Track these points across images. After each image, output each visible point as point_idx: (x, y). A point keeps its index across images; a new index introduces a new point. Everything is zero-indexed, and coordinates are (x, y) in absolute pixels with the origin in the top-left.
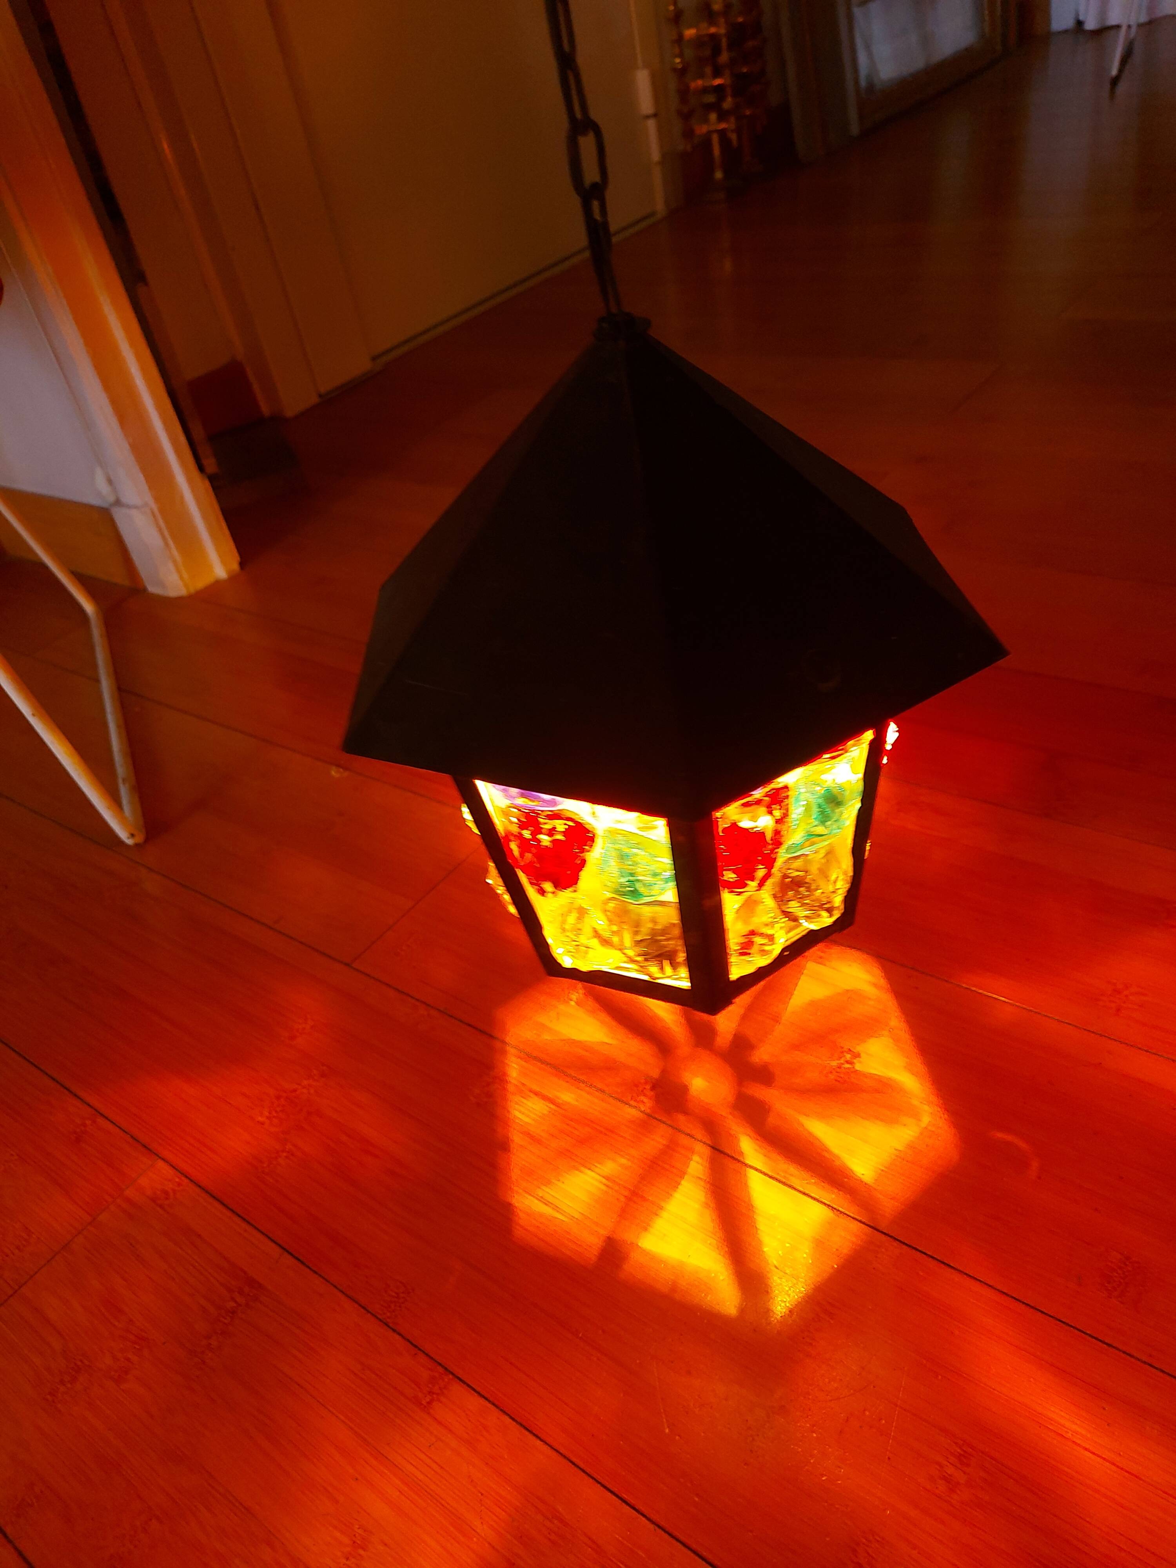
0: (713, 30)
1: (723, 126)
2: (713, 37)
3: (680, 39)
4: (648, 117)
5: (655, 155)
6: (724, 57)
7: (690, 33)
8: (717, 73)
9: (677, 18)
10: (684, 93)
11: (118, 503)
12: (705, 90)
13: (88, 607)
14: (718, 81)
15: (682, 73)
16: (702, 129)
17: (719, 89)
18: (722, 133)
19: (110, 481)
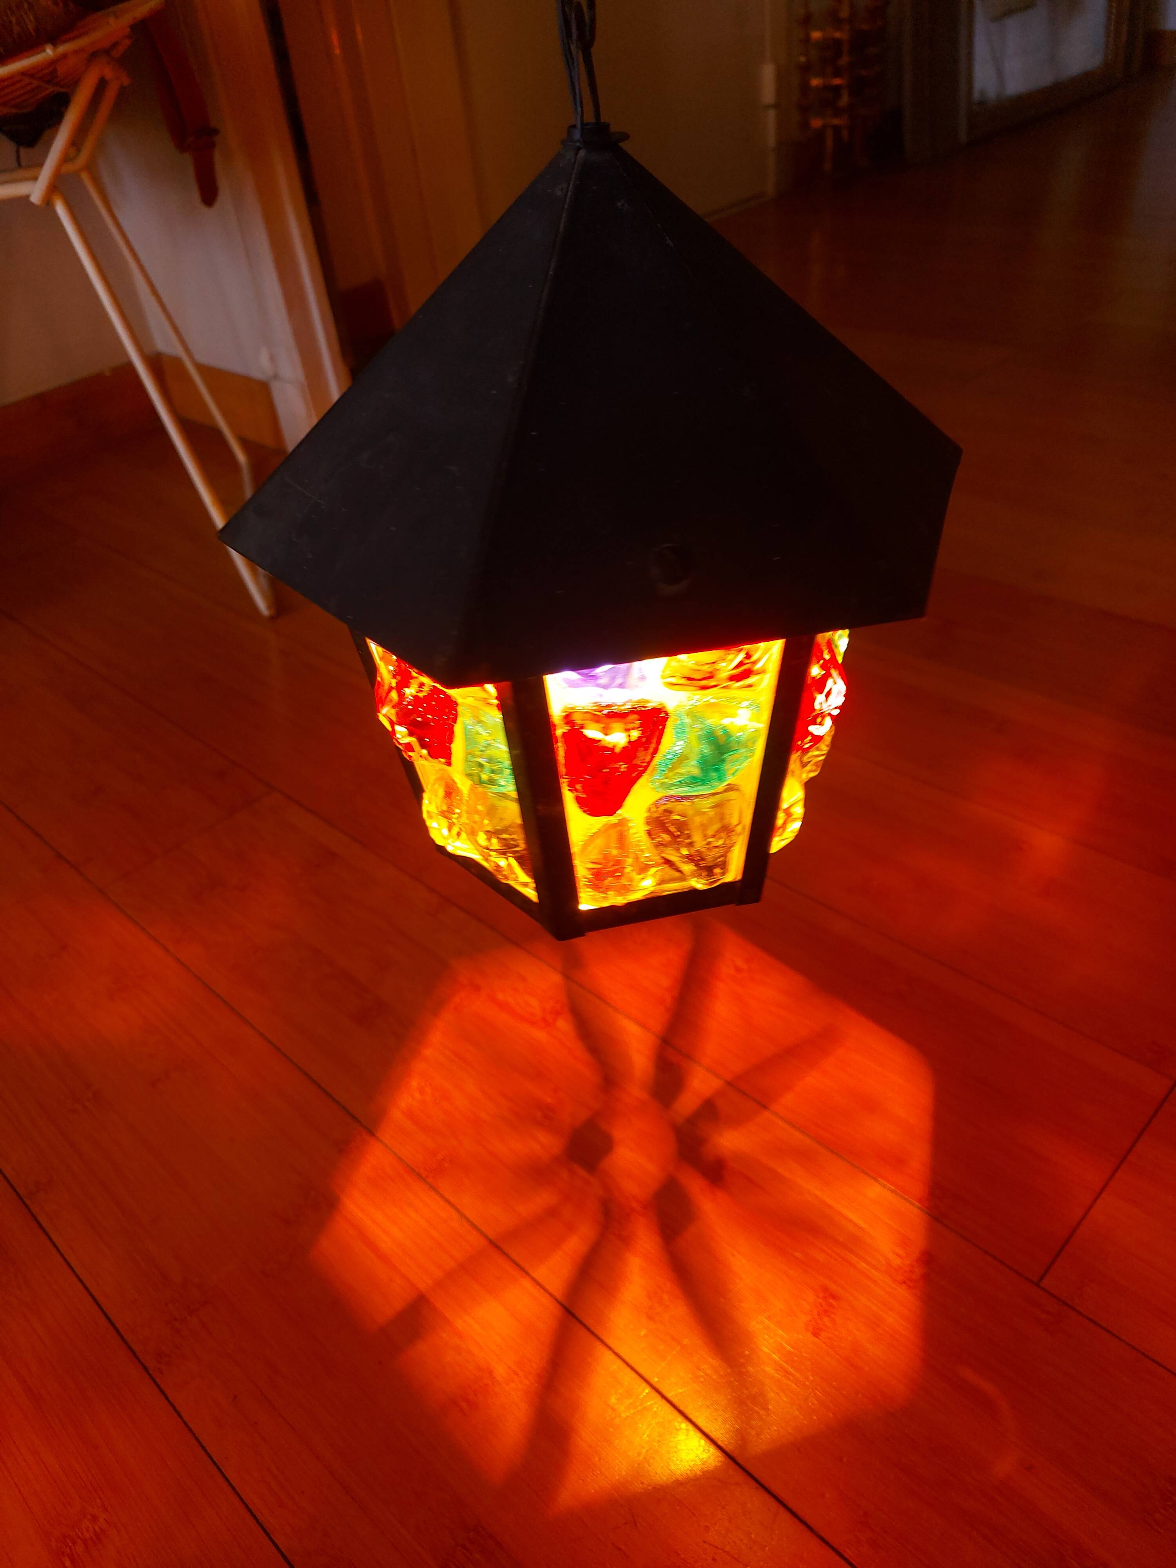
0: (838, 35)
1: (836, 121)
2: (837, 42)
3: (807, 40)
4: (768, 107)
5: (771, 139)
6: (844, 60)
7: (816, 35)
8: (837, 73)
9: (807, 21)
10: (805, 88)
11: (276, 377)
12: (826, 88)
13: (241, 457)
14: (837, 81)
15: (806, 69)
16: (816, 123)
17: (837, 89)
18: (836, 129)
19: (272, 358)
